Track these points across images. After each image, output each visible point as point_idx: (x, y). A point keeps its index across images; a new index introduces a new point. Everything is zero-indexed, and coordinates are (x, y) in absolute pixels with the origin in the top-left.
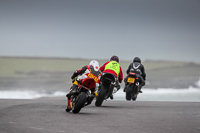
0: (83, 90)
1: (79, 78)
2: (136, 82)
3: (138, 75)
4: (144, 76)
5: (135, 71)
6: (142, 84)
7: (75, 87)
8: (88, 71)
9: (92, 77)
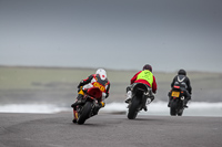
0: (88, 100)
1: (85, 87)
2: (181, 96)
3: (183, 89)
4: (189, 89)
5: (180, 84)
6: (188, 98)
7: (80, 97)
8: (94, 80)
9: (98, 86)
